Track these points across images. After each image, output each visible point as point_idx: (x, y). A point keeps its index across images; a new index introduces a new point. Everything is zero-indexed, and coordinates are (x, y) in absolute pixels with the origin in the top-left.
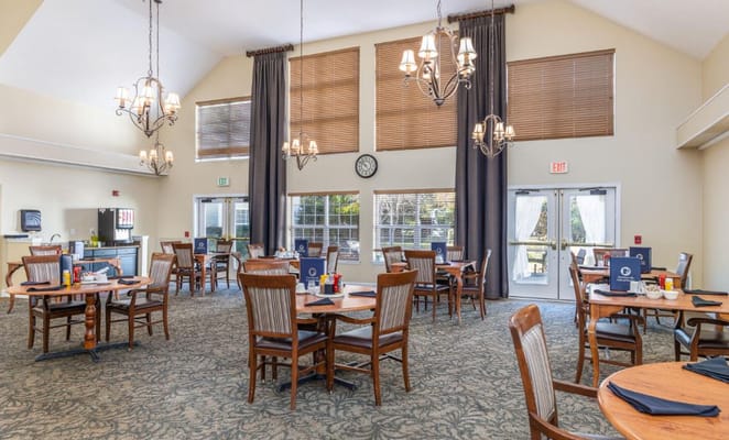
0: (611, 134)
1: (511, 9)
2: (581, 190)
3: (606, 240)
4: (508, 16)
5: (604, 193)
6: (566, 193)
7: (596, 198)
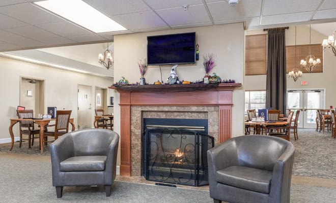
0: (322, 72)
1: (288, 28)
2: (312, 90)
3: (320, 107)
4: (286, 30)
5: (320, 92)
6: (306, 92)
7: (317, 93)
